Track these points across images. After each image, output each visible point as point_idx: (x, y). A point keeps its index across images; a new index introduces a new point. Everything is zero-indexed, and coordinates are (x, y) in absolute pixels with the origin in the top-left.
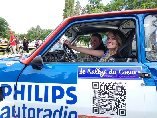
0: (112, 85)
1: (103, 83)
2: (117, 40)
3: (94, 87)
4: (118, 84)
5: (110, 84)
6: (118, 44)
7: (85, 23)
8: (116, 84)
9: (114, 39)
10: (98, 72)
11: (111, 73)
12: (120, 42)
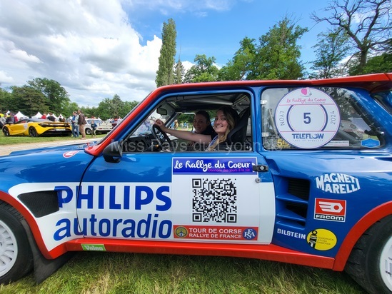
0: (218, 182)
1: (207, 180)
2: (228, 121)
3: (195, 186)
4: (226, 181)
5: (215, 181)
6: (230, 127)
7: (183, 96)
8: (223, 180)
9: (225, 119)
10: (201, 165)
11: (217, 165)
12: (232, 124)
